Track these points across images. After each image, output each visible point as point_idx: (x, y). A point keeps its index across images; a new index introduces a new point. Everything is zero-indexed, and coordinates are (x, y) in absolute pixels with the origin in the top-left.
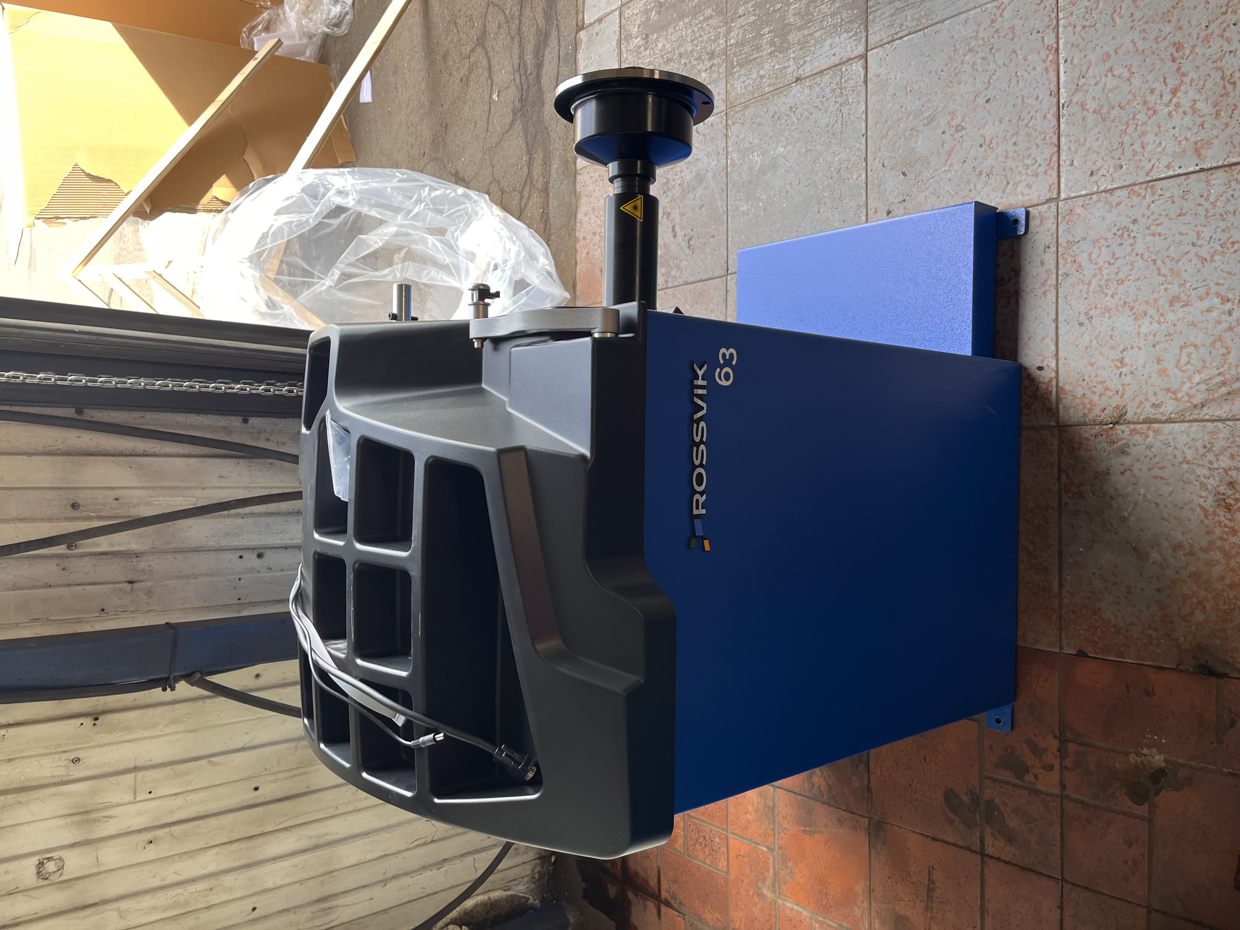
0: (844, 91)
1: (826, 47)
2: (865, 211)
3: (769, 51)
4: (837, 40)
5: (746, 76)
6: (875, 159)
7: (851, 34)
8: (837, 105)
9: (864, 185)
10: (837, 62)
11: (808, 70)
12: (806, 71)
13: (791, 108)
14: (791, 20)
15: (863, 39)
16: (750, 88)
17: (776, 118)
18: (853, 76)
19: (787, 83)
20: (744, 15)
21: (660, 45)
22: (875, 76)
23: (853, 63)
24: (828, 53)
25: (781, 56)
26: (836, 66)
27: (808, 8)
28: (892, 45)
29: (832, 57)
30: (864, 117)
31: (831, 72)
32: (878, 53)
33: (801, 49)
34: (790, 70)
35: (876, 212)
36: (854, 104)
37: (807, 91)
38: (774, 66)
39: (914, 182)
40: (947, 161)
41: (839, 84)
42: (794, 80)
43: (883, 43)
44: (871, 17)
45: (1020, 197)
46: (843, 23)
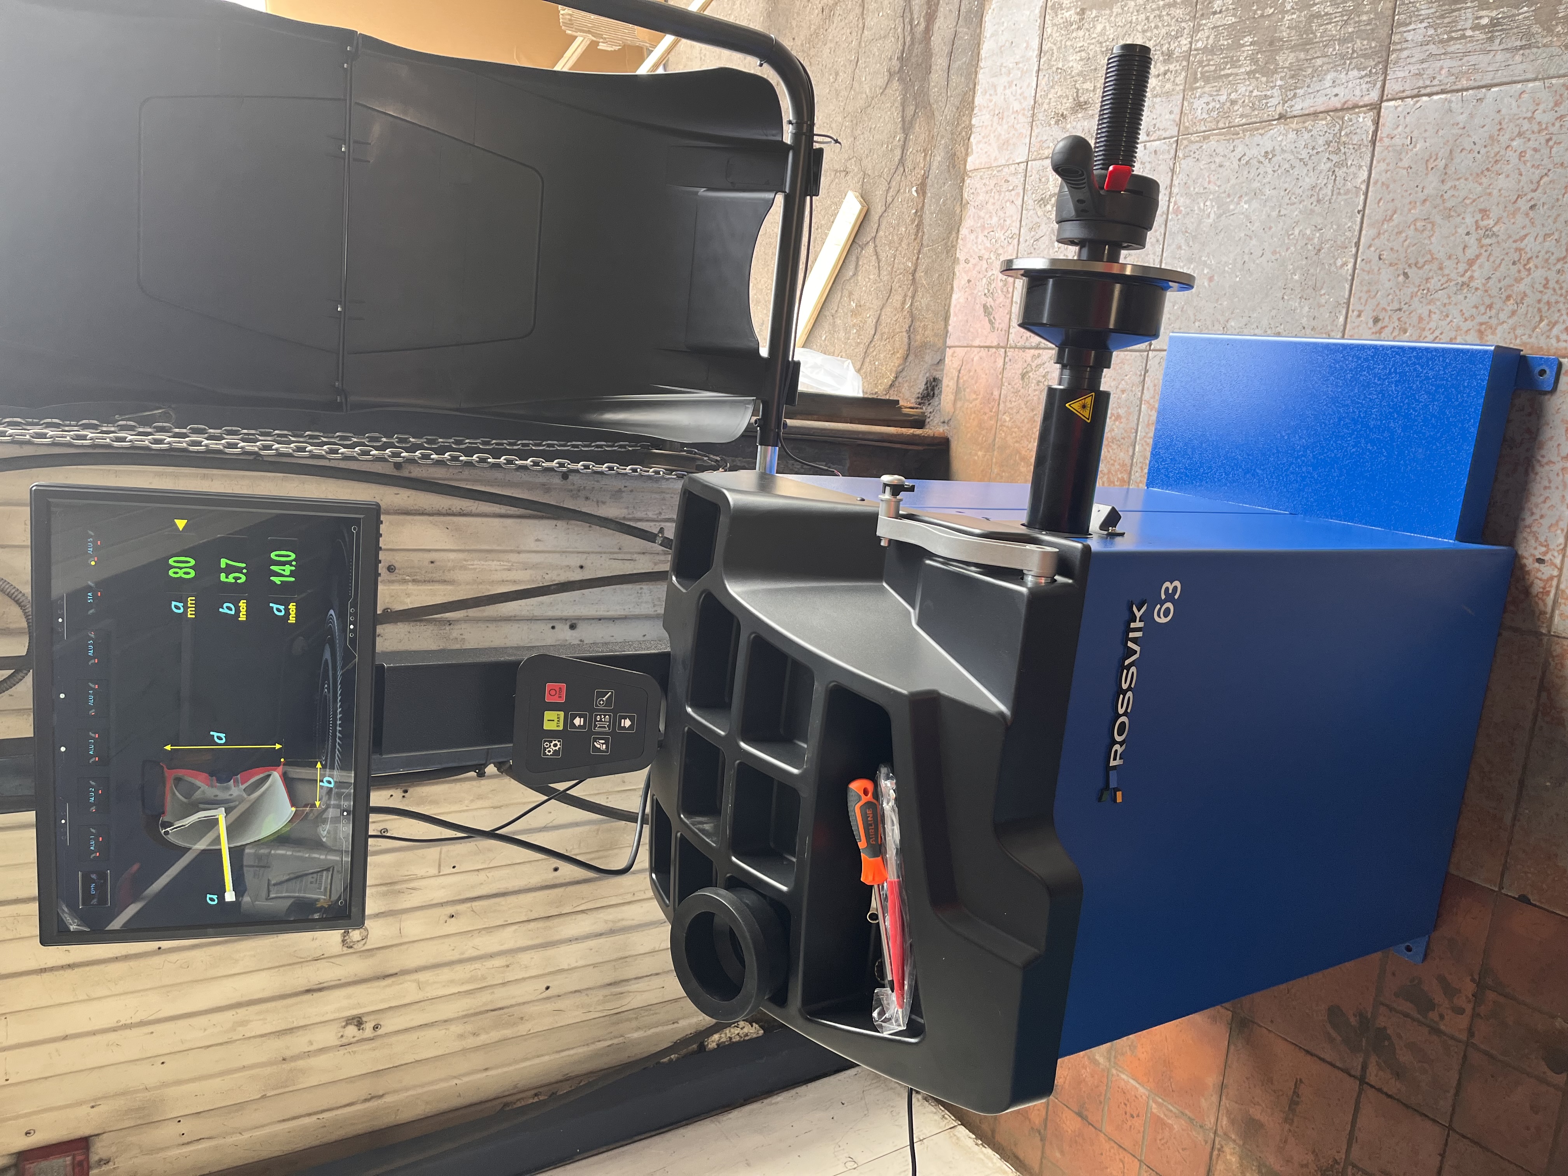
0: (1342, 148)
1: (1328, 83)
2: (1344, 312)
3: (1248, 69)
4: (1343, 75)
5: (1211, 96)
6: (1370, 246)
7: (1363, 73)
8: (1329, 165)
9: (1350, 278)
10: (1339, 106)
11: (1299, 106)
12: (1294, 108)
13: (1266, 152)
14: (1284, 34)
15: (1379, 84)
16: (1215, 114)
17: (1243, 162)
18: (1358, 131)
19: (1265, 117)
20: (1221, 12)
21: (1099, 28)
22: (1387, 137)
23: (1359, 113)
24: (1328, 91)
25: (1264, 79)
26: (1336, 110)
27: (1310, 23)
28: (1417, 102)
29: (1333, 98)
30: (1364, 187)
31: (1329, 118)
32: (1396, 108)
33: (1292, 77)
34: (1273, 102)
35: (1359, 316)
36: (1353, 169)
37: (1292, 135)
38: (1251, 92)
39: (1416, 290)
40: (1466, 271)
41: (1337, 136)
42: (1277, 117)
43: (1404, 95)
44: (1393, 57)
45: (1553, 341)
46: (1355, 55)
